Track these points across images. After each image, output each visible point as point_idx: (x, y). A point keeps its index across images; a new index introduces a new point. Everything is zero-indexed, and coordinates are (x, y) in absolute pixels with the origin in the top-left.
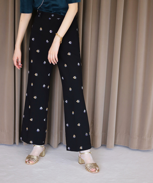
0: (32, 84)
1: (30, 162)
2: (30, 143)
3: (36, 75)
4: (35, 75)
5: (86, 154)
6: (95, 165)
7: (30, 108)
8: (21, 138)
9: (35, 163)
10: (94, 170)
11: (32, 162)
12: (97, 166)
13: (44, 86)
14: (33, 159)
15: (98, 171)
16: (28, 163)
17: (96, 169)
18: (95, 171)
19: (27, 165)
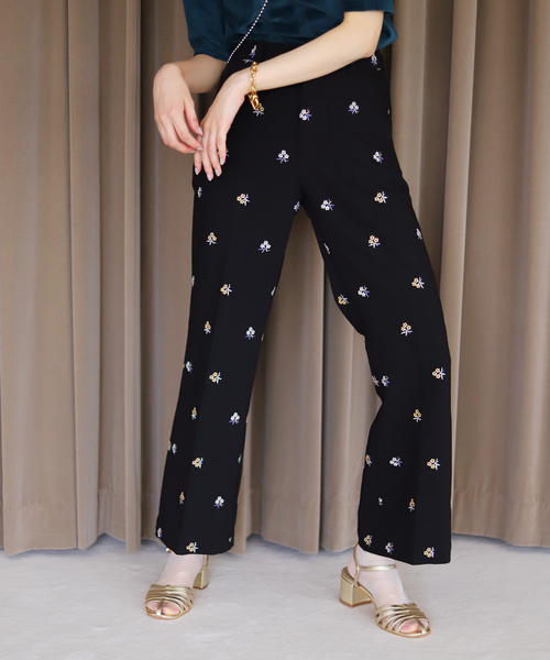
0: (208, 327)
1: (167, 611)
2: (188, 553)
3: (226, 290)
4: (222, 290)
7: (194, 416)
8: (160, 530)
9: (182, 611)
10: (414, 627)
11: (174, 609)
14: (175, 596)
16: (159, 613)
17: (421, 624)
18: (418, 632)
19: (156, 620)
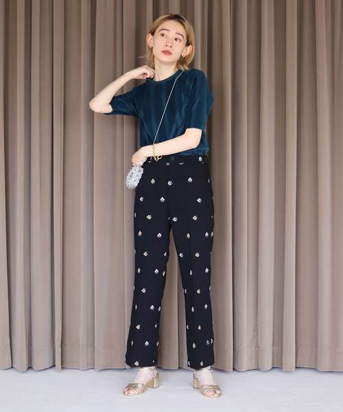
0: (139, 271)
1: (131, 392)
2: (135, 366)
3: (145, 254)
5: (206, 374)
6: (216, 388)
7: (136, 308)
9: (137, 393)
10: (211, 393)
11: (134, 392)
12: (219, 389)
13: (157, 271)
15: (220, 395)
16: (126, 393)
18: (214, 395)
